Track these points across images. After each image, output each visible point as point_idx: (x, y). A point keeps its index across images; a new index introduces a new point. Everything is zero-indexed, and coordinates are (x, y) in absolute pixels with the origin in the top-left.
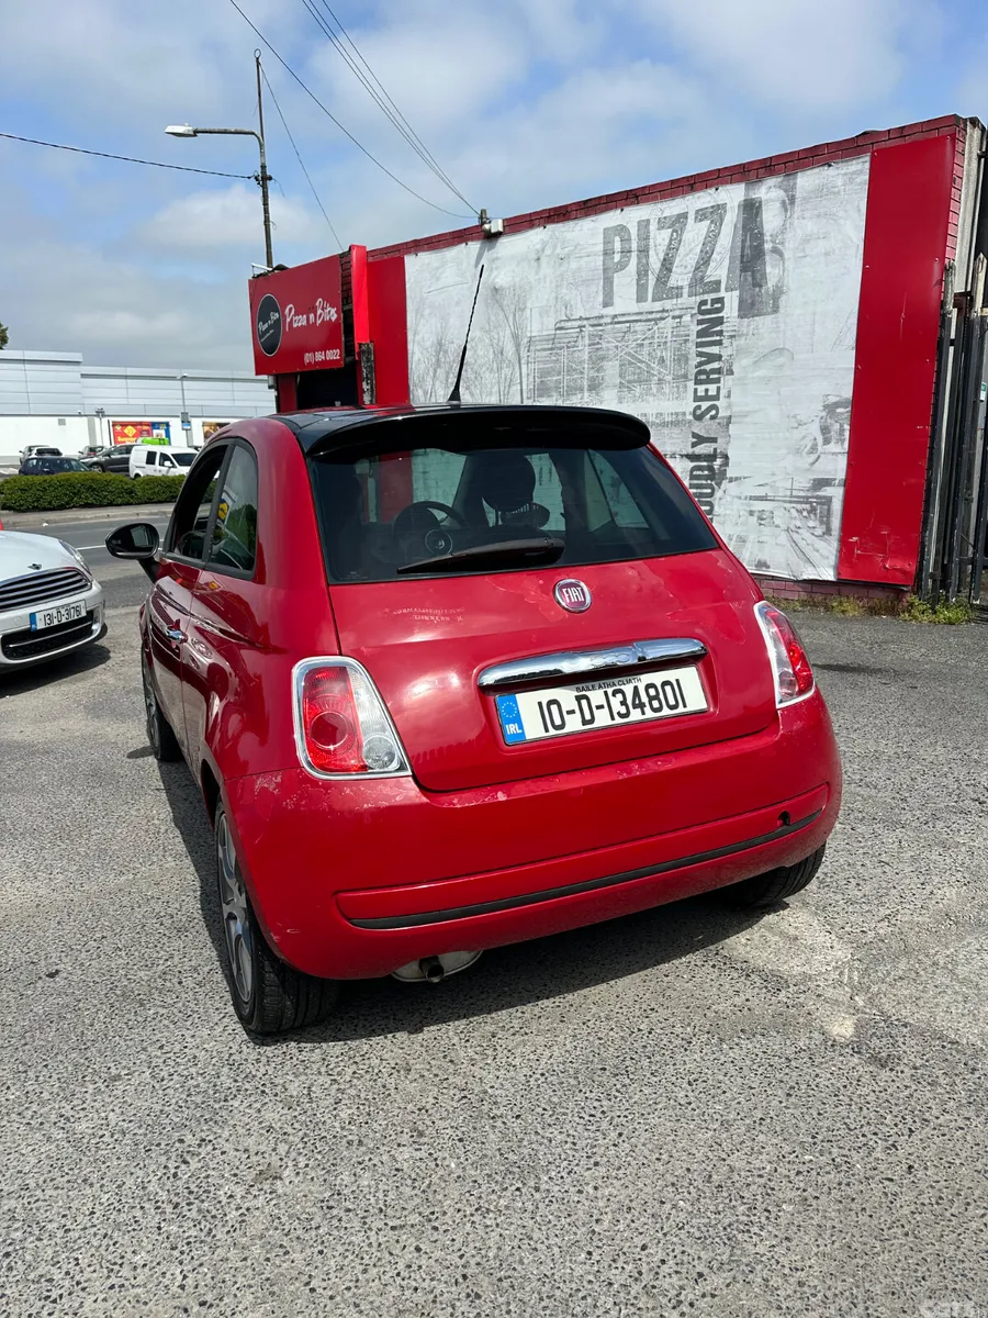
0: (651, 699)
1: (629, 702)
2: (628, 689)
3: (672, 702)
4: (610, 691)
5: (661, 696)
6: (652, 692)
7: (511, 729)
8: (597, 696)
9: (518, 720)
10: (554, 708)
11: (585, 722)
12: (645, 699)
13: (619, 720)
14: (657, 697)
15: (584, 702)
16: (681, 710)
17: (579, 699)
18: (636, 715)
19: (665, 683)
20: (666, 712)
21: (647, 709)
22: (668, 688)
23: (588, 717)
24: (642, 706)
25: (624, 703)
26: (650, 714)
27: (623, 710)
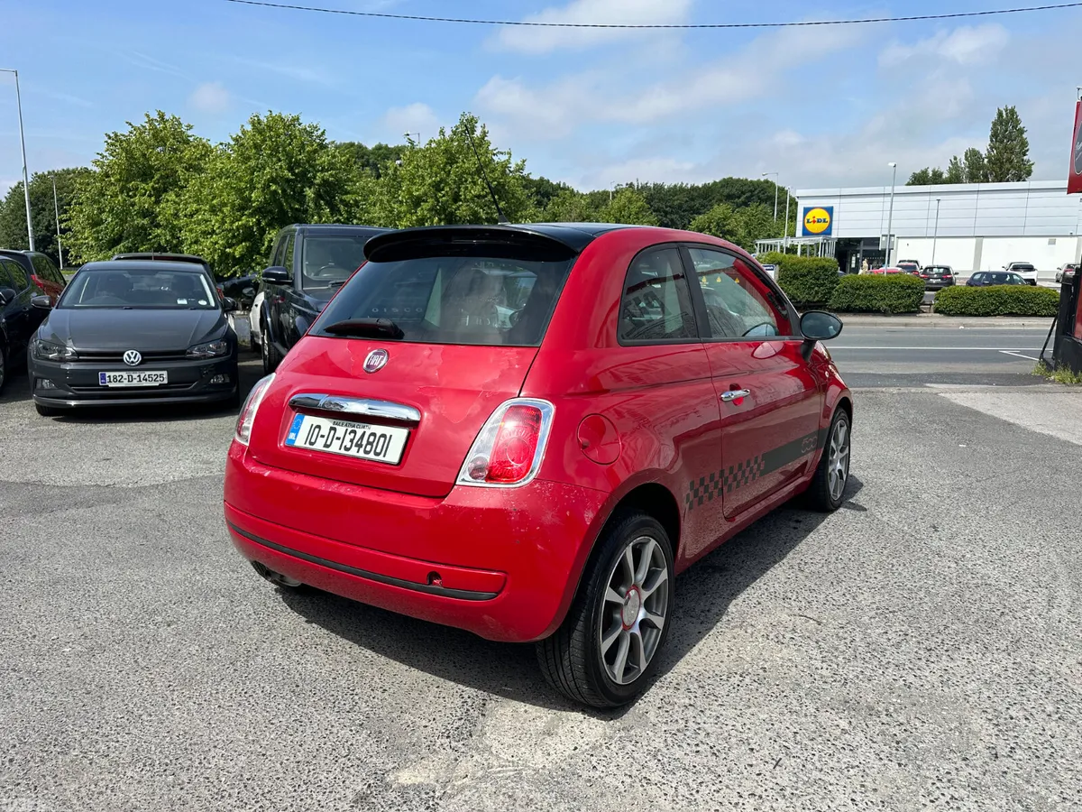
0: (368, 443)
1: (355, 441)
2: (360, 432)
3: (378, 450)
4: (350, 429)
5: (375, 444)
6: (372, 439)
7: (292, 436)
8: (341, 430)
9: (297, 432)
10: (317, 430)
11: (326, 446)
12: (364, 442)
13: (343, 451)
14: (371, 444)
15: (332, 432)
16: (380, 458)
17: (332, 429)
18: (353, 452)
19: (384, 436)
20: (371, 456)
21: (362, 450)
22: (382, 439)
23: (328, 443)
24: (359, 446)
25: (352, 441)
26: (361, 454)
27: (348, 446)
